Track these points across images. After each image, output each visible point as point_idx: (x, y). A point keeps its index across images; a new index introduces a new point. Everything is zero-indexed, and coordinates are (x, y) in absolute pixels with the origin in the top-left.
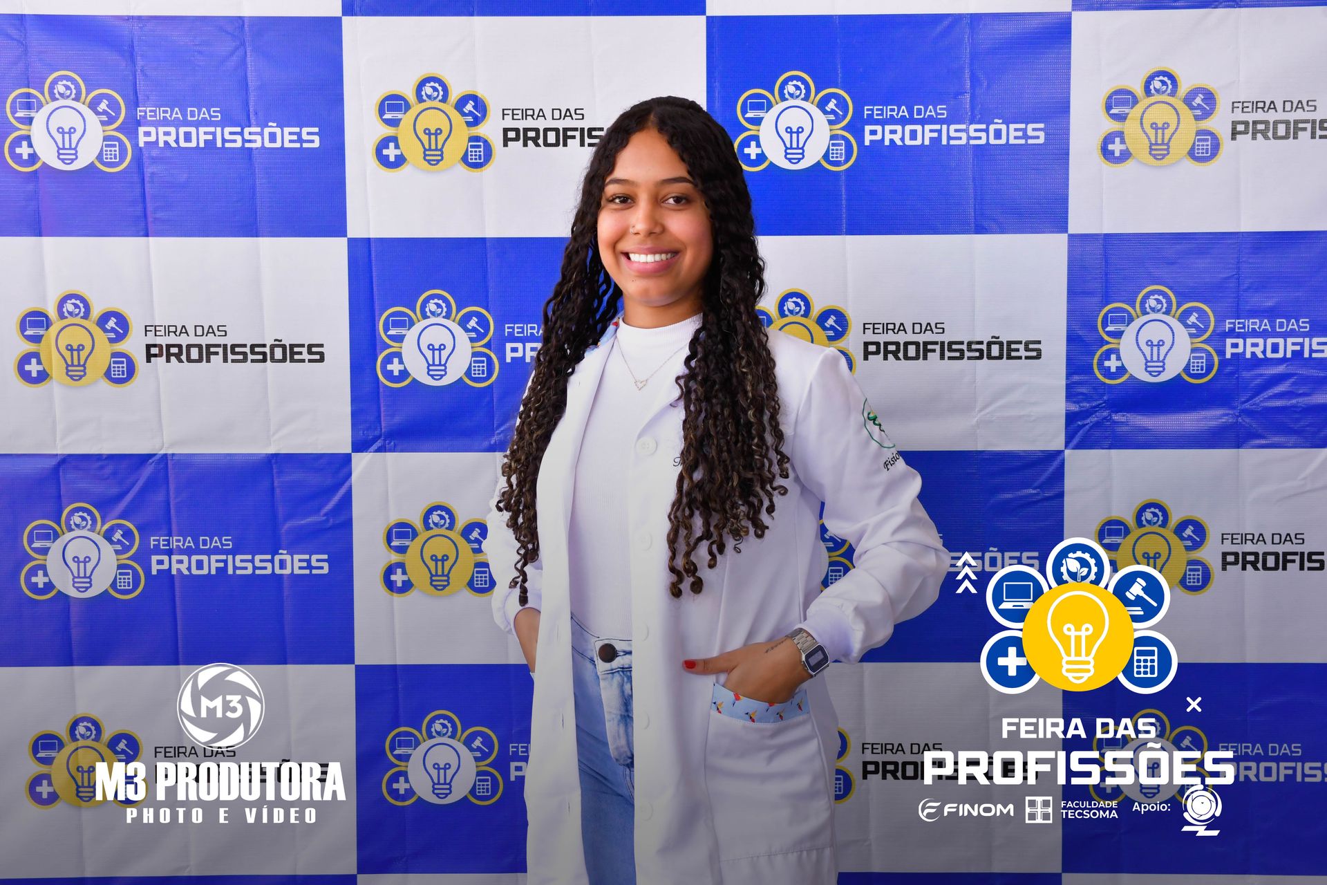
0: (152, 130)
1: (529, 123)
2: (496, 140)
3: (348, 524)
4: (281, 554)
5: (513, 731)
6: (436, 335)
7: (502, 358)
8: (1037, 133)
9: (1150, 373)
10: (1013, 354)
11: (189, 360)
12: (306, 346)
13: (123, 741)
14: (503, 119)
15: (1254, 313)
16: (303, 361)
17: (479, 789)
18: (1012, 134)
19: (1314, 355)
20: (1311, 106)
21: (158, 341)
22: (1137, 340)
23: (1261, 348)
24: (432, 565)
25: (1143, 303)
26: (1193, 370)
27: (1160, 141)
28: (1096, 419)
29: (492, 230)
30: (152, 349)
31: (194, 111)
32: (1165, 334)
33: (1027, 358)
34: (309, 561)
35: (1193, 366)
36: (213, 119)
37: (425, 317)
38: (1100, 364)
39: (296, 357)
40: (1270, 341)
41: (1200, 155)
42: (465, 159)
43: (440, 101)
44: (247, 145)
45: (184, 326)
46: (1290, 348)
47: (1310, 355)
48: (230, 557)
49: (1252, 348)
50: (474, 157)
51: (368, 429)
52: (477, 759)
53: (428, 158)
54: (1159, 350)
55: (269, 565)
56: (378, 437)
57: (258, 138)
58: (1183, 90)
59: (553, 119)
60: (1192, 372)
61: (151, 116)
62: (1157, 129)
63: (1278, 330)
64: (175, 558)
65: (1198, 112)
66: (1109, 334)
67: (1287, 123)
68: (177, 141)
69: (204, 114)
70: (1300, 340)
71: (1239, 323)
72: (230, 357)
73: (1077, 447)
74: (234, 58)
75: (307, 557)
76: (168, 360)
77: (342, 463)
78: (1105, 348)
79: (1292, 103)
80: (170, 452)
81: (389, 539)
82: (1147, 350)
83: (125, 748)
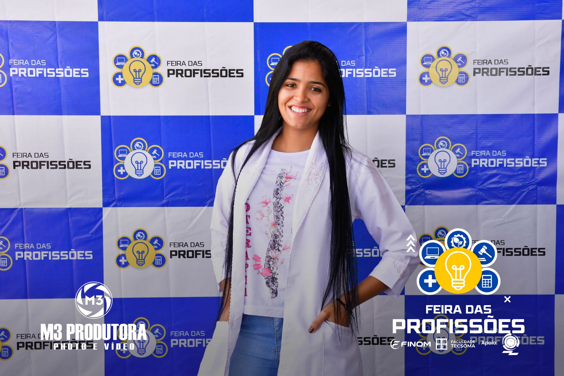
0: (16, 69)
1: (179, 67)
2: (164, 74)
3: (101, 237)
4: (72, 251)
5: (172, 326)
6: (139, 157)
7: (167, 167)
8: (393, 73)
9: (440, 173)
10: (384, 165)
11: (32, 168)
12: (83, 162)
13: (3, 332)
14: (168, 65)
15: (483, 148)
16: (82, 168)
17: (158, 351)
18: (382, 73)
19: (508, 166)
20: (506, 62)
21: (19, 159)
22: (435, 159)
23: (486, 163)
24: (137, 255)
25: (437, 144)
26: (458, 172)
27: (444, 76)
28: (418, 192)
29: (163, 113)
30: (16, 163)
31: (34, 61)
32: (447, 157)
33: (389, 167)
34: (84, 254)
35: (458, 170)
36: (42, 65)
37: (134, 149)
38: (420, 169)
39: (79, 166)
40: (490, 160)
41: (461, 82)
42: (151, 82)
43: (140, 58)
44: (57, 76)
45: (30, 153)
46: (498, 163)
47: (507, 166)
48: (50, 252)
49: (482, 163)
50: (155, 81)
51: (109, 197)
52: (156, 338)
53: (135, 82)
54: (444, 164)
55: (67, 256)
56: (114, 201)
57: (62, 73)
58: (453, 55)
59: (189, 65)
60: (458, 173)
61: (15, 63)
62: (442, 71)
63: (493, 155)
64: (26, 253)
65: (460, 64)
66: (423, 157)
67: (496, 69)
68: (27, 74)
69: (38, 63)
70: (502, 159)
71: (477, 152)
72: (50, 166)
73: (410, 204)
74: (51, 39)
75: (83, 252)
76: (23, 168)
77: (98, 212)
78: (422, 163)
79: (498, 61)
80: (24, 207)
81: (119, 244)
82: (439, 164)
83: (4, 335)
